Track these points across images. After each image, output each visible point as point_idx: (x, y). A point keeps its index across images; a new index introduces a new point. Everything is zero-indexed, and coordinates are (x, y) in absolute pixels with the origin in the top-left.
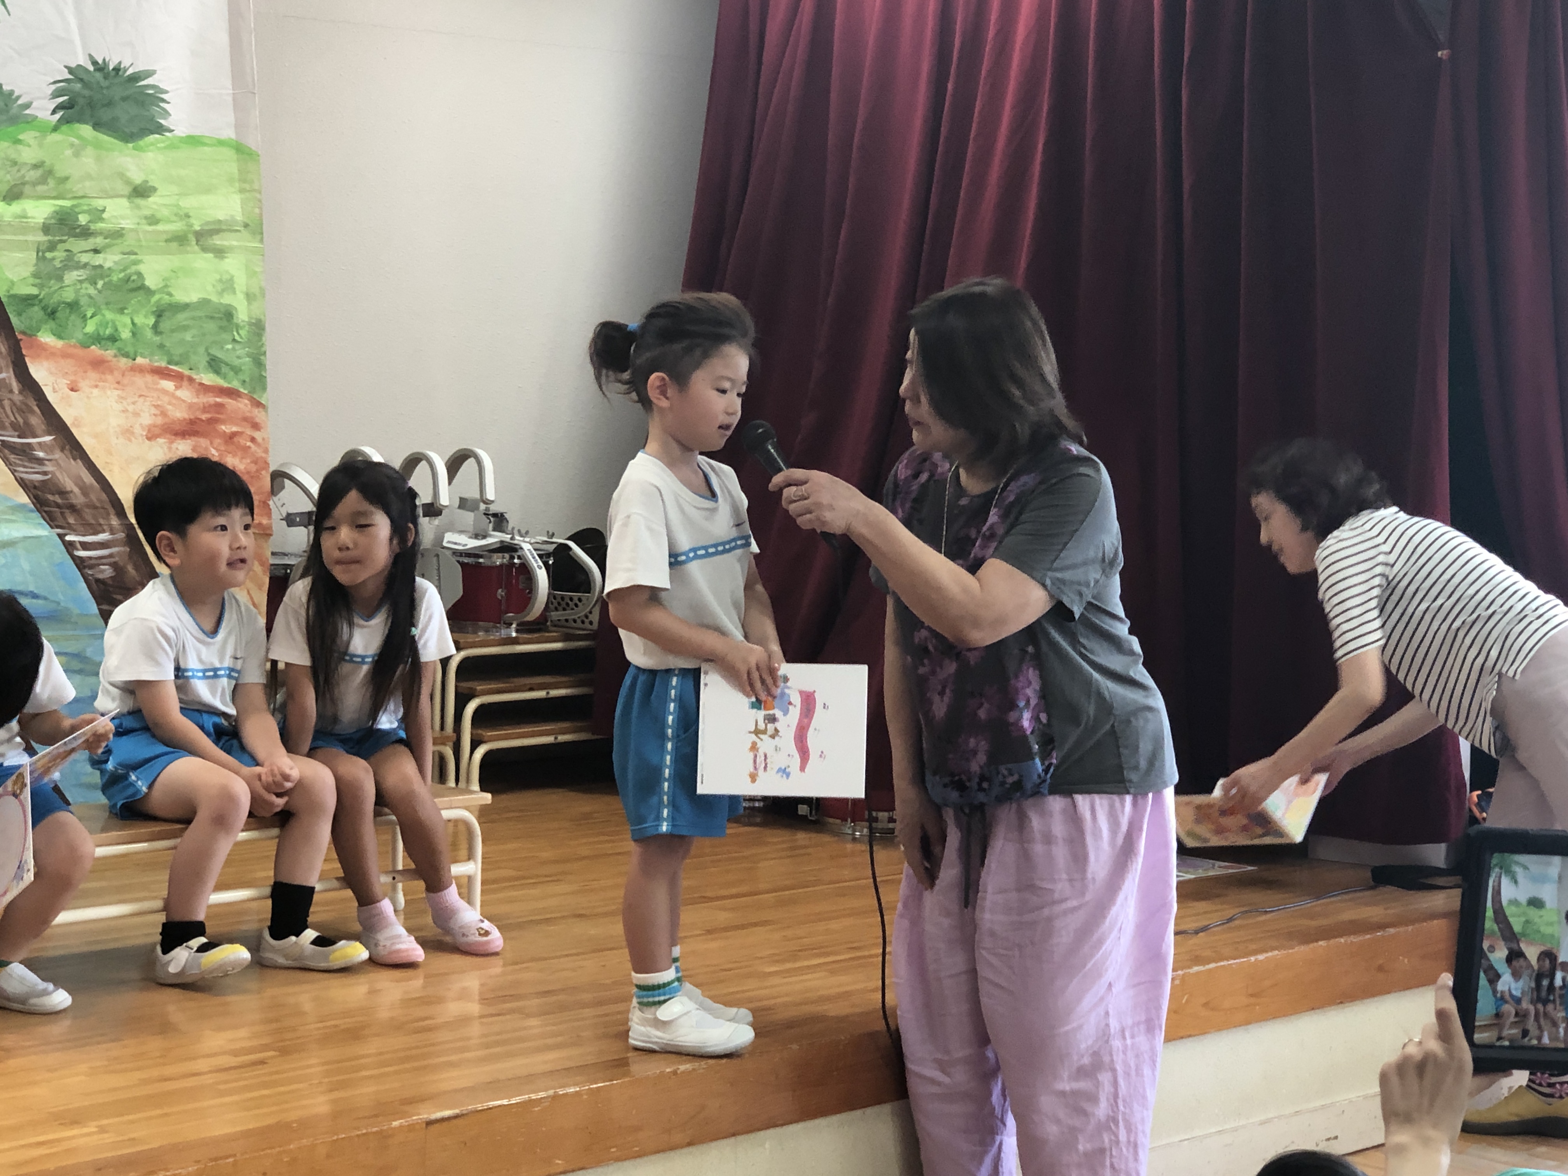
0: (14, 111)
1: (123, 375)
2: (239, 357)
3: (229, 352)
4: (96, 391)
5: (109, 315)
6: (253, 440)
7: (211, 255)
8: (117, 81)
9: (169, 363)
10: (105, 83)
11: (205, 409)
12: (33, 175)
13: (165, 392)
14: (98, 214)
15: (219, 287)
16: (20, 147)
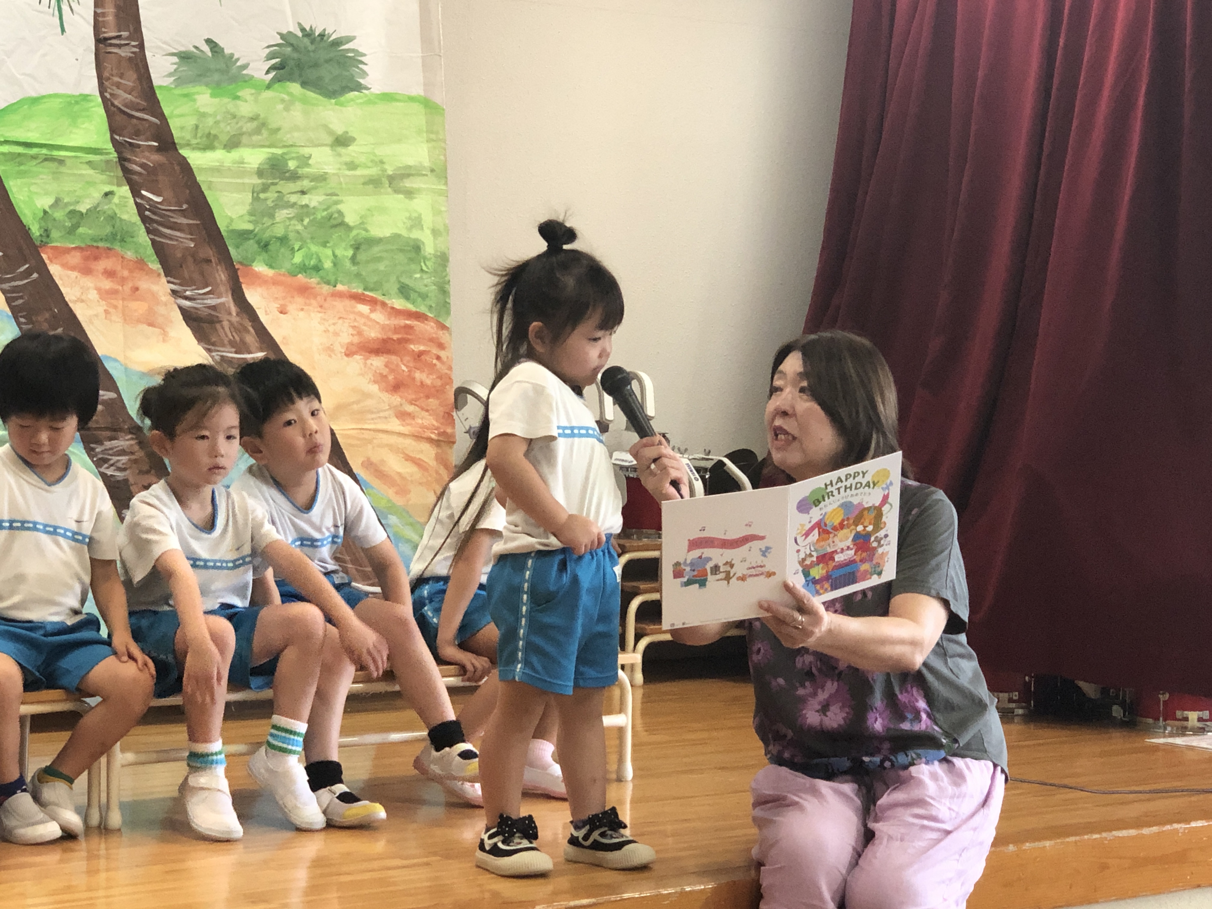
0: (234, 70)
1: (325, 300)
2: (426, 286)
3: (417, 280)
4: (301, 314)
5: (314, 248)
6: (438, 358)
7: (401, 196)
8: (322, 45)
9: (364, 290)
10: (311, 48)
11: (396, 330)
12: (250, 126)
13: (361, 315)
14: (305, 161)
15: (409, 223)
16: (239, 102)
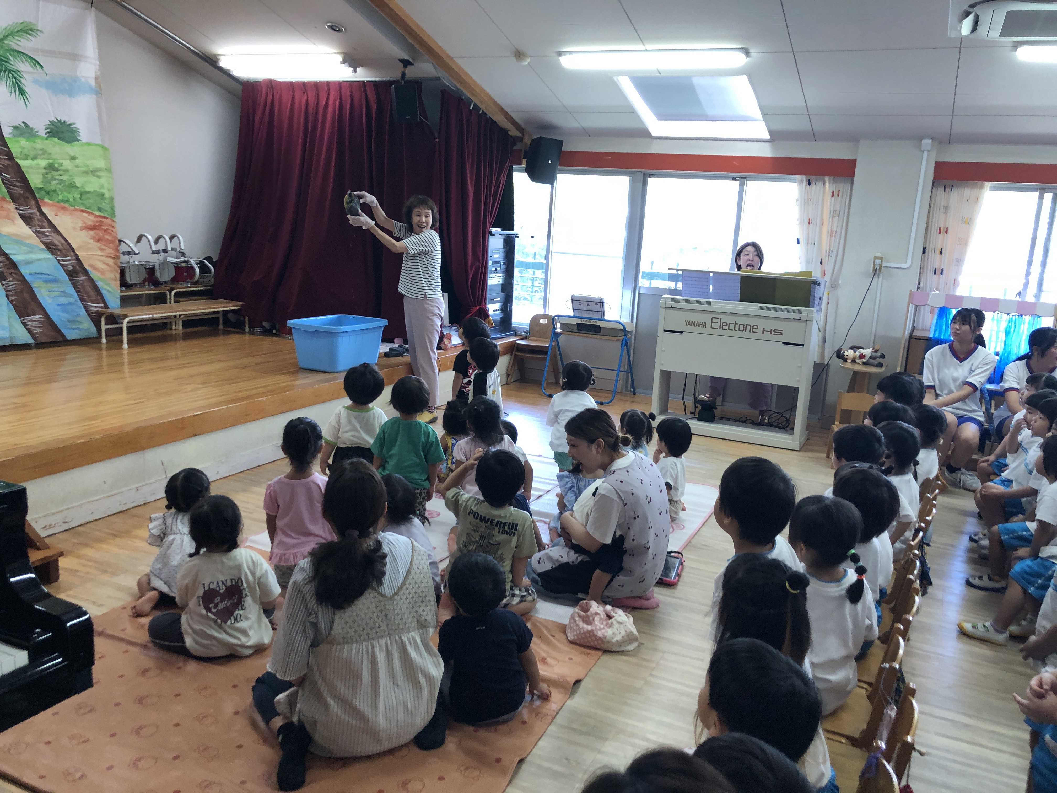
0: (33, 133)
1: (72, 212)
2: (107, 207)
3: (105, 206)
4: (63, 217)
5: (66, 194)
6: (112, 231)
7: (96, 178)
8: (64, 126)
9: (86, 208)
10: (60, 126)
11: (97, 222)
12: (41, 152)
13: (84, 217)
14: (61, 164)
15: (100, 187)
16: (36, 144)
